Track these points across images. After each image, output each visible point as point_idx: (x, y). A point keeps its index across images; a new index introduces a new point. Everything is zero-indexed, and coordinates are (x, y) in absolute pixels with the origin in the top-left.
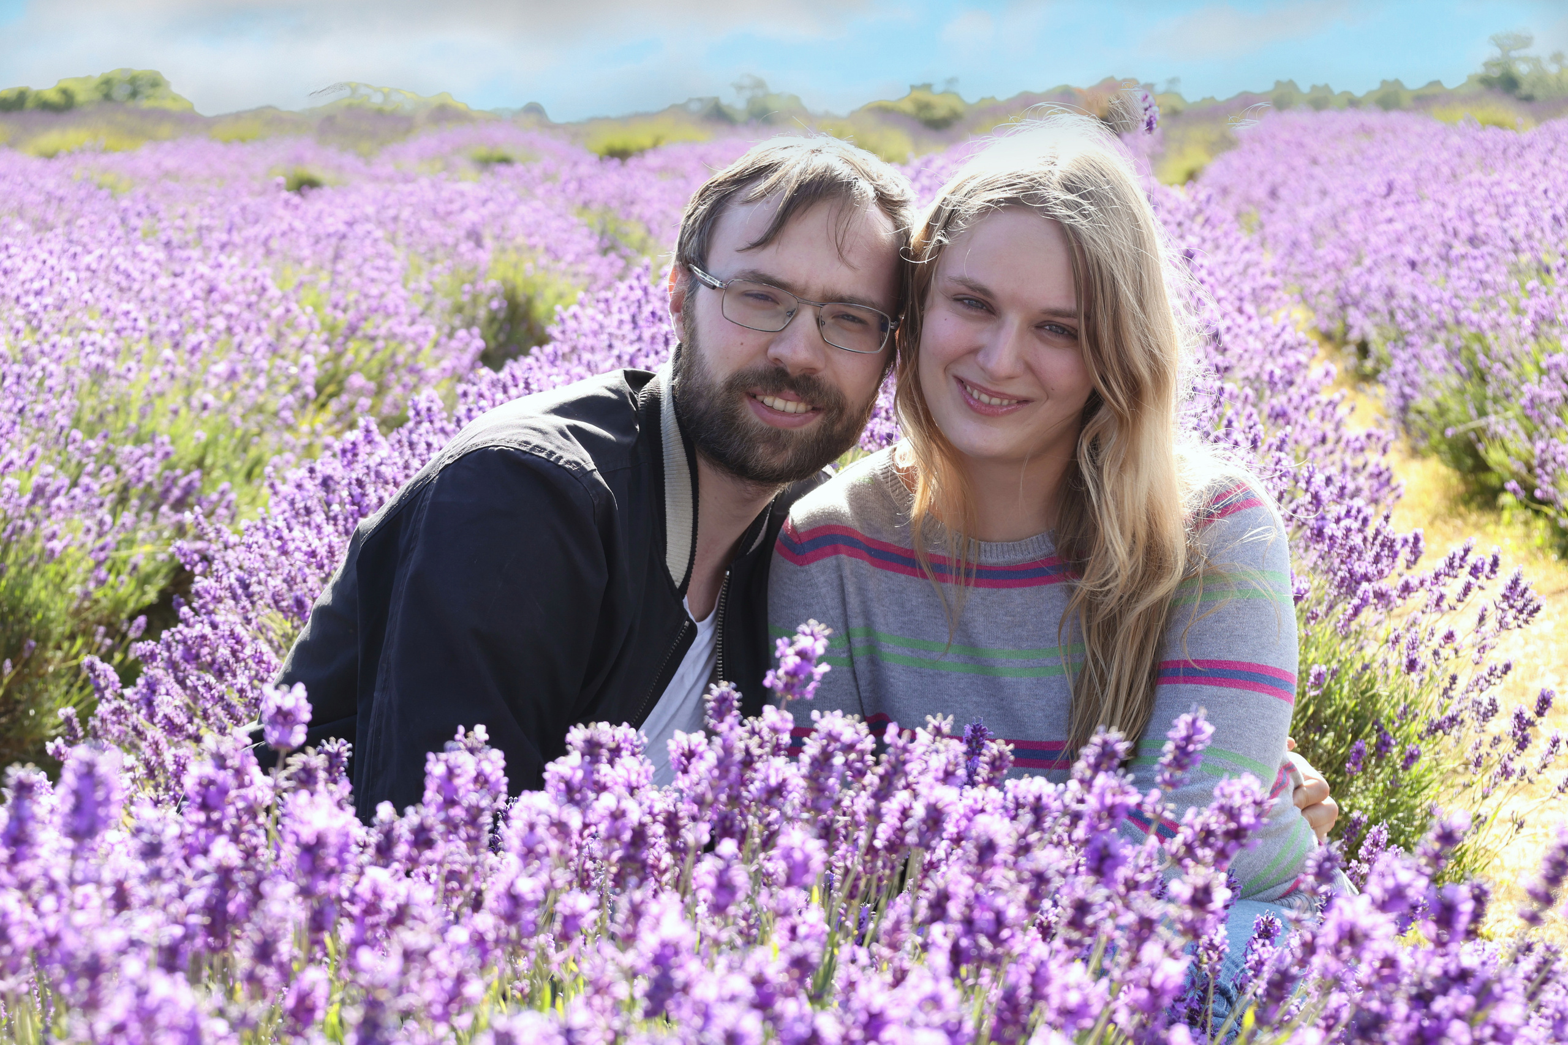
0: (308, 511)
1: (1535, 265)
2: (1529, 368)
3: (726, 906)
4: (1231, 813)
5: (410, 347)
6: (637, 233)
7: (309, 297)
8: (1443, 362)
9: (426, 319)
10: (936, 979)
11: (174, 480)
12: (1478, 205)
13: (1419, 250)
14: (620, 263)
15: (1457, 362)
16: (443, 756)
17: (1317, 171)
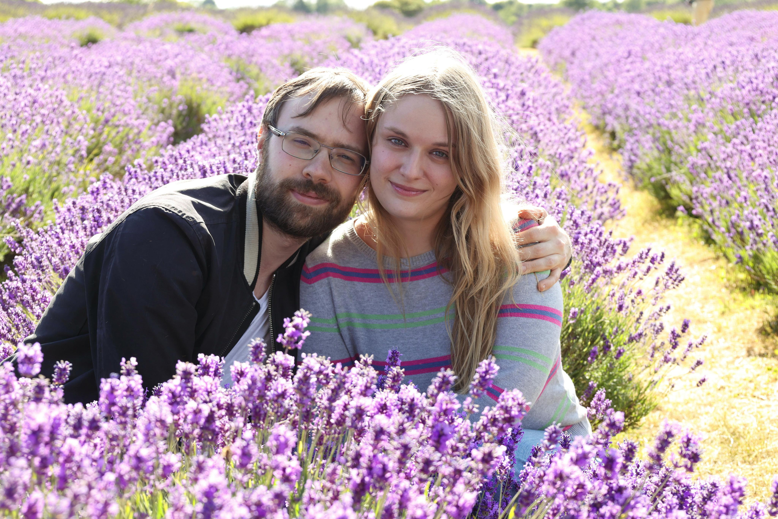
0: (72, 223)
1: (696, 96)
2: (692, 149)
3: (246, 465)
4: (507, 410)
5: (136, 131)
6: (254, 71)
7: (85, 104)
8: (651, 144)
9: (144, 116)
10: (345, 508)
11: (13, 199)
12: (672, 64)
13: (642, 87)
14: (246, 86)
15: (657, 144)
16: (109, 380)
17: (595, 44)
